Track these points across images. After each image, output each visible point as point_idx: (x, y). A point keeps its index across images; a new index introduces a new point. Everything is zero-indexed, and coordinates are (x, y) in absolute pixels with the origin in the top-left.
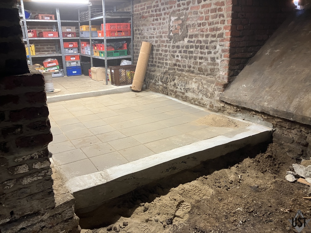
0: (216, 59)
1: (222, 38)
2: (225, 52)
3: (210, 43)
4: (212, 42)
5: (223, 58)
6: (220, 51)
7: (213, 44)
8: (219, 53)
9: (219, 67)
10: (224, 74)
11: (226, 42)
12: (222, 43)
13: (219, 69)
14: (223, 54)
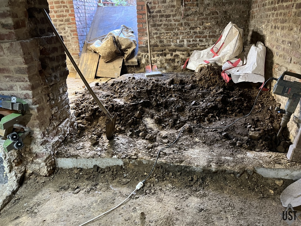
0: (67, 37)
1: (69, 22)
2: (73, 32)
3: (59, 26)
4: (61, 25)
5: (73, 36)
6: (69, 31)
7: (62, 27)
8: (68, 32)
9: (70, 42)
10: (76, 46)
11: (73, 25)
12: (70, 26)
13: (71, 43)
14: (72, 33)
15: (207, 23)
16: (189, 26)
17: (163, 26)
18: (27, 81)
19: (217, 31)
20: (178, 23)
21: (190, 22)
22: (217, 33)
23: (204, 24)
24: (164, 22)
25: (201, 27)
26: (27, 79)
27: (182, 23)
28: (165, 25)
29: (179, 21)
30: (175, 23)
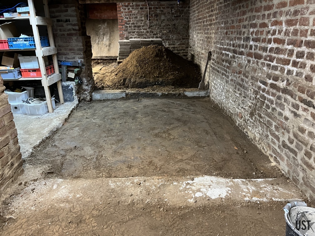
15: (164, 31)
16: (153, 33)
17: (136, 33)
18: (82, 55)
19: (170, 36)
20: (146, 31)
21: (153, 30)
22: (170, 37)
23: (162, 32)
24: (136, 31)
25: (160, 33)
26: (82, 54)
27: (148, 31)
28: (137, 32)
29: (146, 30)
30: (144, 31)
